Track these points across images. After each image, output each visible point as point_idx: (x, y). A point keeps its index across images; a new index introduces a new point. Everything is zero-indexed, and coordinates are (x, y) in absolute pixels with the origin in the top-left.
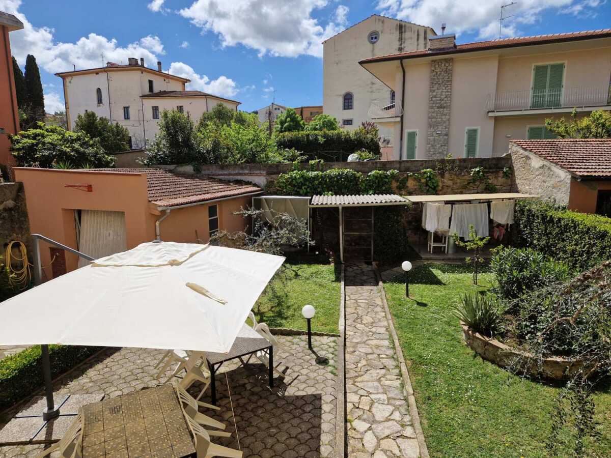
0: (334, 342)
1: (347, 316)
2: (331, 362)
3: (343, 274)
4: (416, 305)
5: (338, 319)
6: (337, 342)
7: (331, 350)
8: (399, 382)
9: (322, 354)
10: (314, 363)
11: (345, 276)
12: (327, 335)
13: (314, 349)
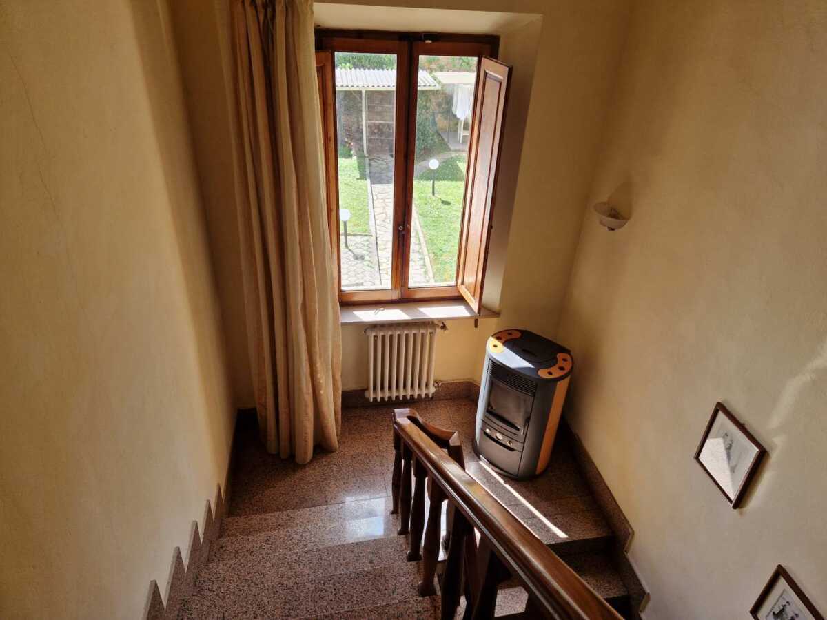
0: (367, 241)
1: (377, 217)
2: (367, 258)
3: (368, 171)
4: (440, 204)
5: (368, 220)
6: (370, 240)
7: (365, 248)
8: (423, 270)
9: (358, 251)
10: (352, 259)
11: (370, 172)
12: (361, 235)
13: (351, 248)
